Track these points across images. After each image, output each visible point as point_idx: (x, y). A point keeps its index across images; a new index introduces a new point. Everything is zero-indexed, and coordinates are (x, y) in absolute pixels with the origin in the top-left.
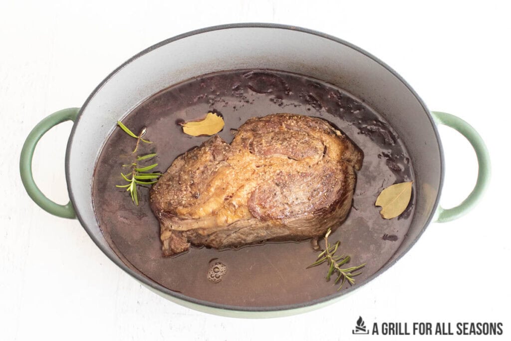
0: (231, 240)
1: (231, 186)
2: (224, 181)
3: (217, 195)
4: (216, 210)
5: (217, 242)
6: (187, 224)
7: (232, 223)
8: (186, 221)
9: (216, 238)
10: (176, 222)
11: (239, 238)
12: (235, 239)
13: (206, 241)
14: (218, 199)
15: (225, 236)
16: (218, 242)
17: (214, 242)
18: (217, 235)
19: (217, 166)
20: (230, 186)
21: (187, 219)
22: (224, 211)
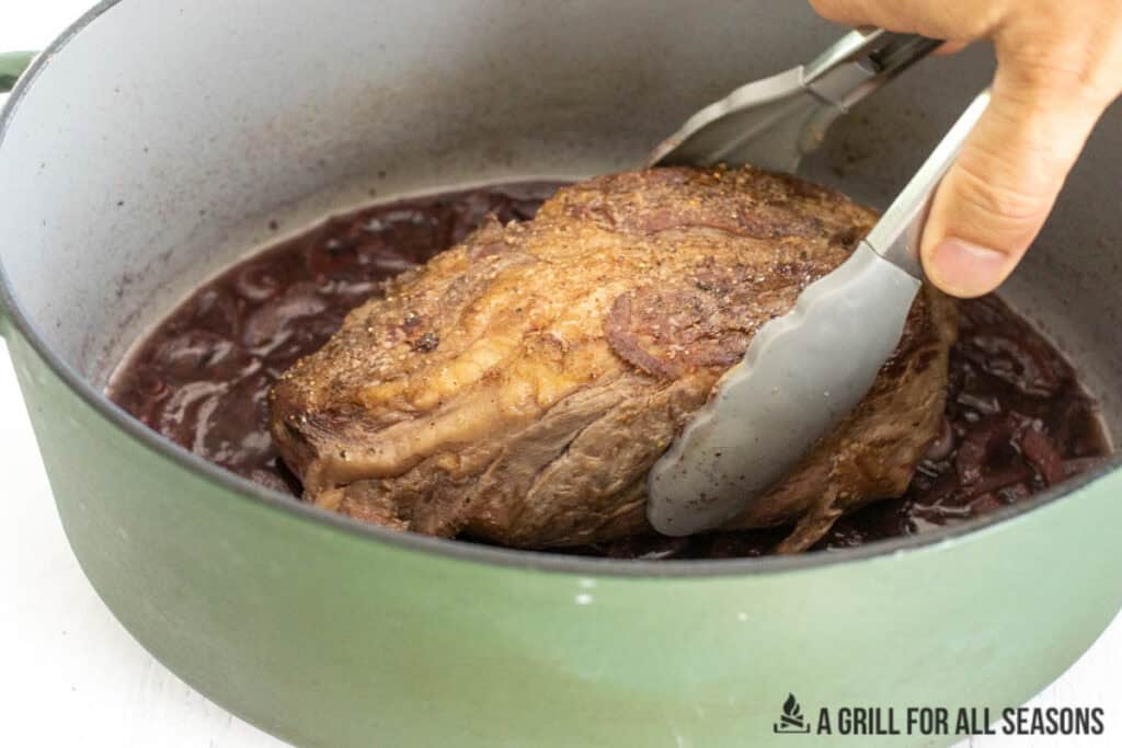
0: (552, 488)
1: (545, 299)
2: (520, 292)
3: (497, 328)
4: (495, 367)
5: (504, 497)
6: (396, 439)
7: (555, 404)
8: (393, 429)
9: (501, 481)
10: (358, 439)
11: (583, 469)
12: (567, 482)
13: (468, 500)
14: (504, 339)
15: (529, 471)
16: (510, 502)
17: (495, 502)
18: (502, 468)
19: (496, 266)
20: (539, 302)
21: (398, 421)
22: (524, 366)
